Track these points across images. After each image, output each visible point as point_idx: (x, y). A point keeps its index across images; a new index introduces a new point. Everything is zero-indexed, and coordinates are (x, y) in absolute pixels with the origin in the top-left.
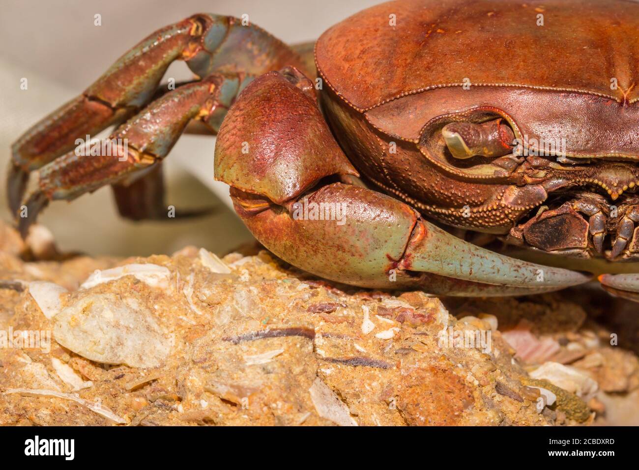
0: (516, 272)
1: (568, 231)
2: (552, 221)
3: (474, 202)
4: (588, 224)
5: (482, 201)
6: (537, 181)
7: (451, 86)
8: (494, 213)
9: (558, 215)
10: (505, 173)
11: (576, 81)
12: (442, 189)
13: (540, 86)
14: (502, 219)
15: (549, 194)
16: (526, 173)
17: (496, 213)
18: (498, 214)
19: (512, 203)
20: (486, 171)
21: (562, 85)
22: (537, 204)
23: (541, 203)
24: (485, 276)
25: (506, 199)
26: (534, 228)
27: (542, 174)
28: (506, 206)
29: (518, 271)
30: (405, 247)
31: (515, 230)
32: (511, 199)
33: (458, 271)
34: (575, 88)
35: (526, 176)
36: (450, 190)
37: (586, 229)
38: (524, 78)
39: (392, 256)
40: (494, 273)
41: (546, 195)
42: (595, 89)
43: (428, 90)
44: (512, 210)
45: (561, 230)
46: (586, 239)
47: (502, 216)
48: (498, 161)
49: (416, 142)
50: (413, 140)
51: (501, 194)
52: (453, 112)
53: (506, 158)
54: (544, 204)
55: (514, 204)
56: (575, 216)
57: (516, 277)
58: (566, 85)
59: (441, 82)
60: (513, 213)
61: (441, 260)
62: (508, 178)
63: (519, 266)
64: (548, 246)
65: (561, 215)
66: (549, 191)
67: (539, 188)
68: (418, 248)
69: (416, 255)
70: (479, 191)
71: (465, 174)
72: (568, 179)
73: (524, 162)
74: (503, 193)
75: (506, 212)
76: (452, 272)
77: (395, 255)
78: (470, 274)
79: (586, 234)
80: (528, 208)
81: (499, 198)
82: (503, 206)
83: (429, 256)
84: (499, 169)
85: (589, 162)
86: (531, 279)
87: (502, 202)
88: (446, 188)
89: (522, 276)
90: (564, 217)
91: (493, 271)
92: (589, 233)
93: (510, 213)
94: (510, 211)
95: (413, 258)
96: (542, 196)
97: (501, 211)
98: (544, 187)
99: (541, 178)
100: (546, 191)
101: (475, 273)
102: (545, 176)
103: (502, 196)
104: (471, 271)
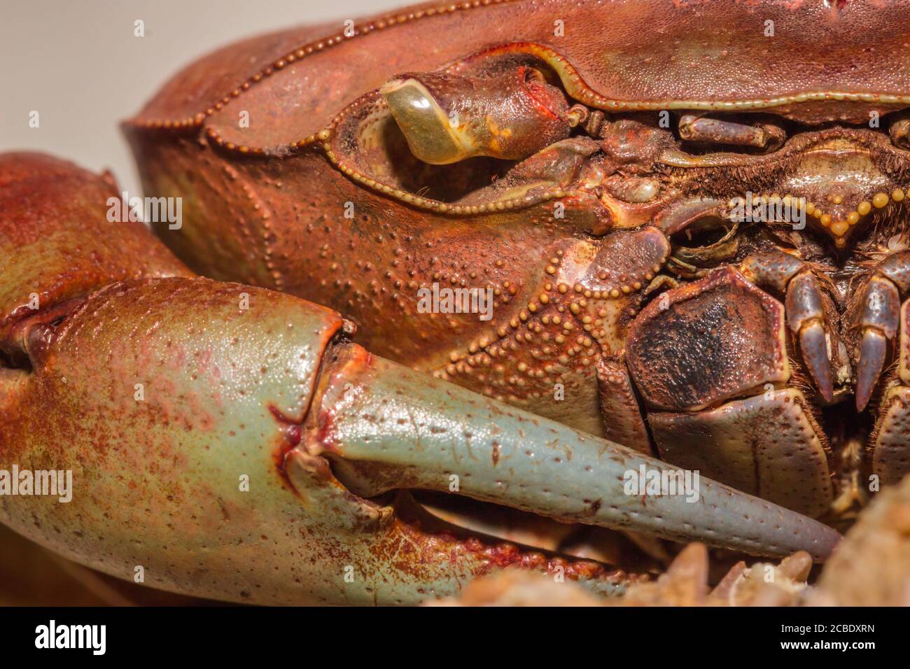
4: (781, 306)
6: (638, 213)
10: (552, 190)
16: (609, 190)
17: (551, 319)
18: (557, 319)
19: (584, 281)
20: (508, 197)
22: (649, 275)
23: (657, 268)
25: (569, 273)
26: (651, 344)
27: (648, 188)
28: (571, 291)
29: (622, 461)
31: (607, 361)
32: (582, 271)
35: (606, 195)
37: (776, 320)
39: (283, 409)
41: (665, 244)
44: (587, 299)
46: (784, 351)
47: (568, 325)
50: (316, 134)
51: (556, 260)
54: (663, 270)
55: (592, 283)
56: (744, 293)
60: (591, 309)
64: (694, 394)
65: (711, 291)
66: (670, 231)
67: (649, 234)
73: (594, 155)
74: (560, 257)
75: (575, 307)
76: (447, 456)
78: (495, 459)
79: (782, 335)
80: (626, 288)
81: (551, 269)
82: (563, 288)
84: (537, 185)
87: (559, 281)
88: (420, 271)
91: (553, 453)
92: (789, 330)
93: (584, 310)
94: (583, 303)
96: (660, 249)
97: (561, 309)
98: (660, 228)
99: (648, 202)
100: (665, 233)
101: (507, 457)
102: (658, 197)
103: (558, 266)
104: (495, 450)
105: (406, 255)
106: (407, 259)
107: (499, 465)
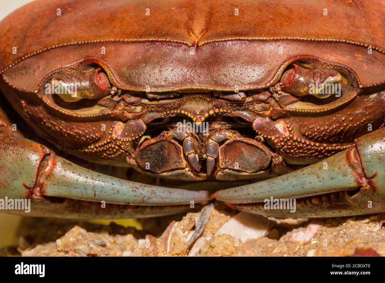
0: (134, 192)
1: (168, 155)
2: (154, 148)
3: (92, 137)
4: (182, 148)
5: (99, 136)
6: (136, 116)
7: (62, 46)
8: (110, 145)
9: (157, 142)
10: (108, 111)
11: (157, 32)
12: (68, 130)
13: (128, 38)
14: (117, 150)
15: (147, 125)
17: (111, 146)
18: (113, 146)
19: (120, 136)
20: (95, 111)
21: (145, 37)
22: (140, 135)
23: (143, 133)
24: (108, 197)
25: (116, 133)
27: (139, 109)
28: (116, 139)
29: (135, 191)
30: (35, 176)
31: (130, 158)
32: (120, 133)
33: (84, 193)
34: (155, 38)
35: (125, 112)
36: (73, 130)
37: (180, 151)
38: (117, 34)
39: (28, 184)
40: (115, 194)
41: (145, 127)
42: (171, 36)
43: (45, 51)
44: (122, 142)
45: (163, 155)
46: (183, 160)
47: (117, 148)
48: (101, 102)
49: (36, 91)
50: (34, 90)
51: (111, 129)
52: (65, 66)
53: (107, 99)
54: (145, 134)
55: (123, 137)
56: (170, 142)
57: (135, 196)
58: (148, 37)
59: (54, 44)
60: (123, 144)
61: (68, 185)
62: (111, 114)
63: (136, 188)
64: (157, 169)
65: (160, 142)
67: (139, 122)
68: (48, 178)
69: (47, 183)
70: (94, 129)
71: (78, 114)
72: (158, 112)
73: (120, 100)
74: (113, 128)
75: (118, 144)
76: (80, 195)
77: (30, 183)
78: (95, 195)
79: (182, 156)
80: (134, 138)
81: (110, 132)
82: (114, 138)
83: (58, 182)
84: (103, 108)
85: (172, 96)
86: (150, 198)
87: (113, 136)
88: (70, 129)
89: (140, 195)
90: (163, 143)
91: (114, 192)
92: (184, 155)
93: (121, 144)
94: (121, 143)
95: (46, 185)
96: (143, 128)
97: (114, 143)
98: (143, 120)
99: (138, 113)
100: (145, 123)
101: (99, 195)
102: (142, 111)
103: (112, 131)
104: (95, 193)
105: (65, 124)
106: (66, 125)
107: (96, 197)
